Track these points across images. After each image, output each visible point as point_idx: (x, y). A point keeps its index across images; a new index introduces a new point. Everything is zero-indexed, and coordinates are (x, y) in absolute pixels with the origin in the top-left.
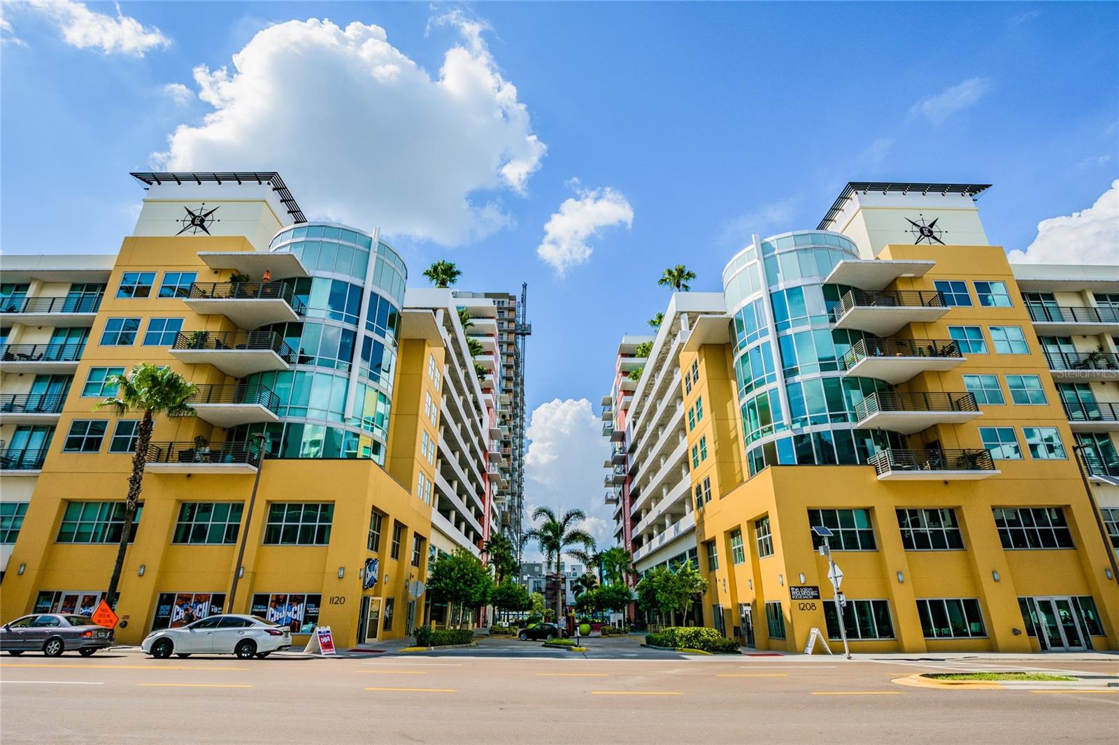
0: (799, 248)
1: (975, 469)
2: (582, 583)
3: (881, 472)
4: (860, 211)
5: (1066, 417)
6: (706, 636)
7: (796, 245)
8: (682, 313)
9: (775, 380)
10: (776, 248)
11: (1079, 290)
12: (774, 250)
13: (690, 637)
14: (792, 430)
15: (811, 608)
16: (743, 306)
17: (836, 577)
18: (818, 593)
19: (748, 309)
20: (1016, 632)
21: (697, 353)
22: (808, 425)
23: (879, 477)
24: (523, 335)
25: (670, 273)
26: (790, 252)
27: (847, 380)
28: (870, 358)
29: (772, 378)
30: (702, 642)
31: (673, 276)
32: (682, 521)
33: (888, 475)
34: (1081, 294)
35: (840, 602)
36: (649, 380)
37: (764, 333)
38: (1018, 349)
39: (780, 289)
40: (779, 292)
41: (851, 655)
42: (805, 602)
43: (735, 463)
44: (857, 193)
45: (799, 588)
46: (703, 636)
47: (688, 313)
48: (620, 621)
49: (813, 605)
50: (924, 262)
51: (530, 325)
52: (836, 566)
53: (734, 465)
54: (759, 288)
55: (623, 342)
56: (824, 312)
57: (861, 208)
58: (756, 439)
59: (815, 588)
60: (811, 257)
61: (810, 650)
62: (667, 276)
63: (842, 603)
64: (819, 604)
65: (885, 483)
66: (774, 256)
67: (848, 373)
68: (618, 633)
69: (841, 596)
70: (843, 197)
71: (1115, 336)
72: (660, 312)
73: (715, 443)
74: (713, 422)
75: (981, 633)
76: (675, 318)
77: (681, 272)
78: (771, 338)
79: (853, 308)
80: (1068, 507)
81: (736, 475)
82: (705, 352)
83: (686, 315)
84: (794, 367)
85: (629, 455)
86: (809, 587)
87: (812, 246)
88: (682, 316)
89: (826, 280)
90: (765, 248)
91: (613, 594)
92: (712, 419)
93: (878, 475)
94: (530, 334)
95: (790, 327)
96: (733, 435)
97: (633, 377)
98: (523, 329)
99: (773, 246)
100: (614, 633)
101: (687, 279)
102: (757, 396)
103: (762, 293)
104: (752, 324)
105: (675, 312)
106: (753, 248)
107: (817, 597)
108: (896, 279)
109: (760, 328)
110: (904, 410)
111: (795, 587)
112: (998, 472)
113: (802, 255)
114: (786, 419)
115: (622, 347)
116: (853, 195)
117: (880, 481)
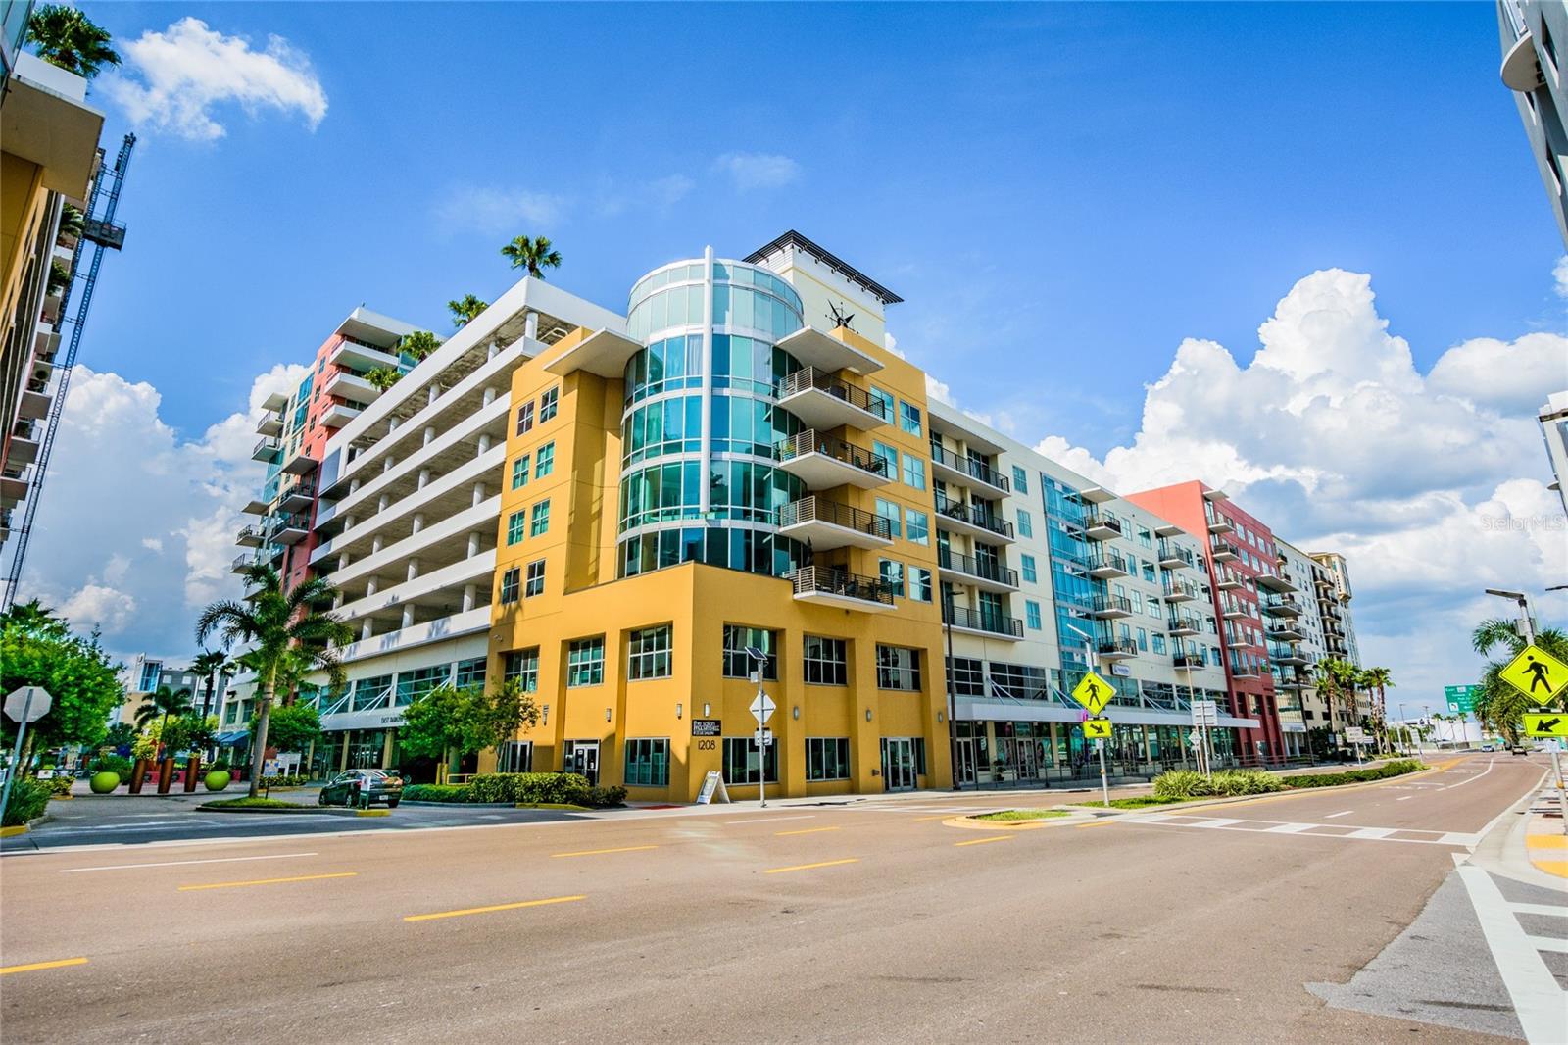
0: (758, 289)
1: (873, 600)
2: (157, 701)
3: (800, 590)
4: (791, 271)
5: (937, 562)
6: (574, 785)
7: (754, 284)
8: (532, 310)
9: (699, 450)
10: (731, 276)
11: (958, 438)
12: (728, 278)
13: (550, 788)
14: (707, 520)
15: (710, 746)
16: (669, 337)
17: (763, 711)
18: (720, 728)
19: (674, 344)
20: (874, 773)
21: (562, 378)
22: (727, 518)
23: (796, 596)
24: (102, 243)
25: (526, 243)
26: (747, 289)
27: (779, 473)
28: (817, 453)
29: (694, 446)
30: (566, 793)
31: (530, 250)
32: (454, 617)
33: (810, 595)
34: (959, 443)
35: (764, 739)
36: (416, 393)
37: (696, 382)
38: (918, 484)
39: (726, 333)
40: (724, 336)
41: (767, 802)
42: (705, 739)
43: (592, 549)
44: (793, 247)
45: (702, 721)
46: (570, 784)
47: (540, 314)
48: (293, 767)
49: (713, 743)
50: (876, 361)
51: (123, 232)
52: (766, 697)
53: (589, 551)
54: (701, 321)
55: (354, 315)
56: (769, 381)
57: (793, 267)
58: (647, 523)
59: (718, 723)
60: (769, 305)
61: (707, 798)
62: (519, 247)
63: (766, 741)
64: (719, 741)
65: (799, 604)
66: (727, 286)
67: (781, 464)
68: (287, 785)
69: (766, 732)
70: (777, 245)
71: (975, 494)
72: (474, 295)
73: (571, 514)
74: (573, 484)
75: (844, 774)
76: (517, 314)
77: (541, 247)
78: (704, 392)
79: (811, 389)
80: (925, 650)
81: (589, 564)
82: (580, 380)
83: (536, 316)
84: (725, 439)
85: (320, 502)
86: (712, 721)
87: (771, 293)
88: (530, 315)
89: (779, 342)
90: (718, 271)
91: (293, 721)
92: (573, 479)
93: (794, 593)
94: (119, 247)
95: (728, 387)
96: (595, 508)
97: (373, 381)
98: (105, 232)
99: (728, 272)
100: (282, 785)
101: (546, 263)
102: (664, 465)
103: (704, 329)
104: (676, 365)
105: (522, 305)
106: (705, 262)
107: (718, 734)
108: (842, 369)
109: (688, 374)
110: (836, 523)
111: (698, 721)
112: (895, 607)
113: (759, 300)
114: (703, 504)
115: (350, 323)
116: (788, 248)
117: (794, 600)
